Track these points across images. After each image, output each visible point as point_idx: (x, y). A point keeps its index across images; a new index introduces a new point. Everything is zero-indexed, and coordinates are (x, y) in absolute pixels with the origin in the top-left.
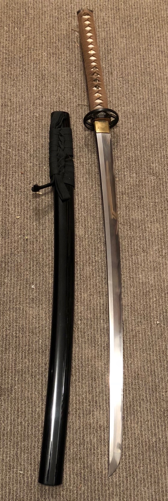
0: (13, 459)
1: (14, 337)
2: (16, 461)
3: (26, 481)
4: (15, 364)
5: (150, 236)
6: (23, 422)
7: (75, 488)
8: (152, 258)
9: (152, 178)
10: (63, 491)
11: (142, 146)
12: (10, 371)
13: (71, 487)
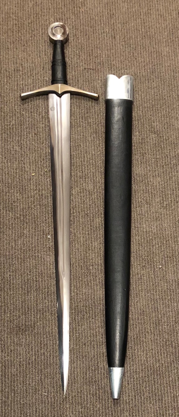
0: (38, 384)
1: (35, 281)
2: (40, 385)
3: (50, 401)
4: (37, 304)
5: (152, 189)
6: (45, 352)
7: (92, 406)
8: (154, 209)
9: (153, 136)
10: (81, 408)
11: (144, 107)
12: (33, 310)
13: (88, 405)
